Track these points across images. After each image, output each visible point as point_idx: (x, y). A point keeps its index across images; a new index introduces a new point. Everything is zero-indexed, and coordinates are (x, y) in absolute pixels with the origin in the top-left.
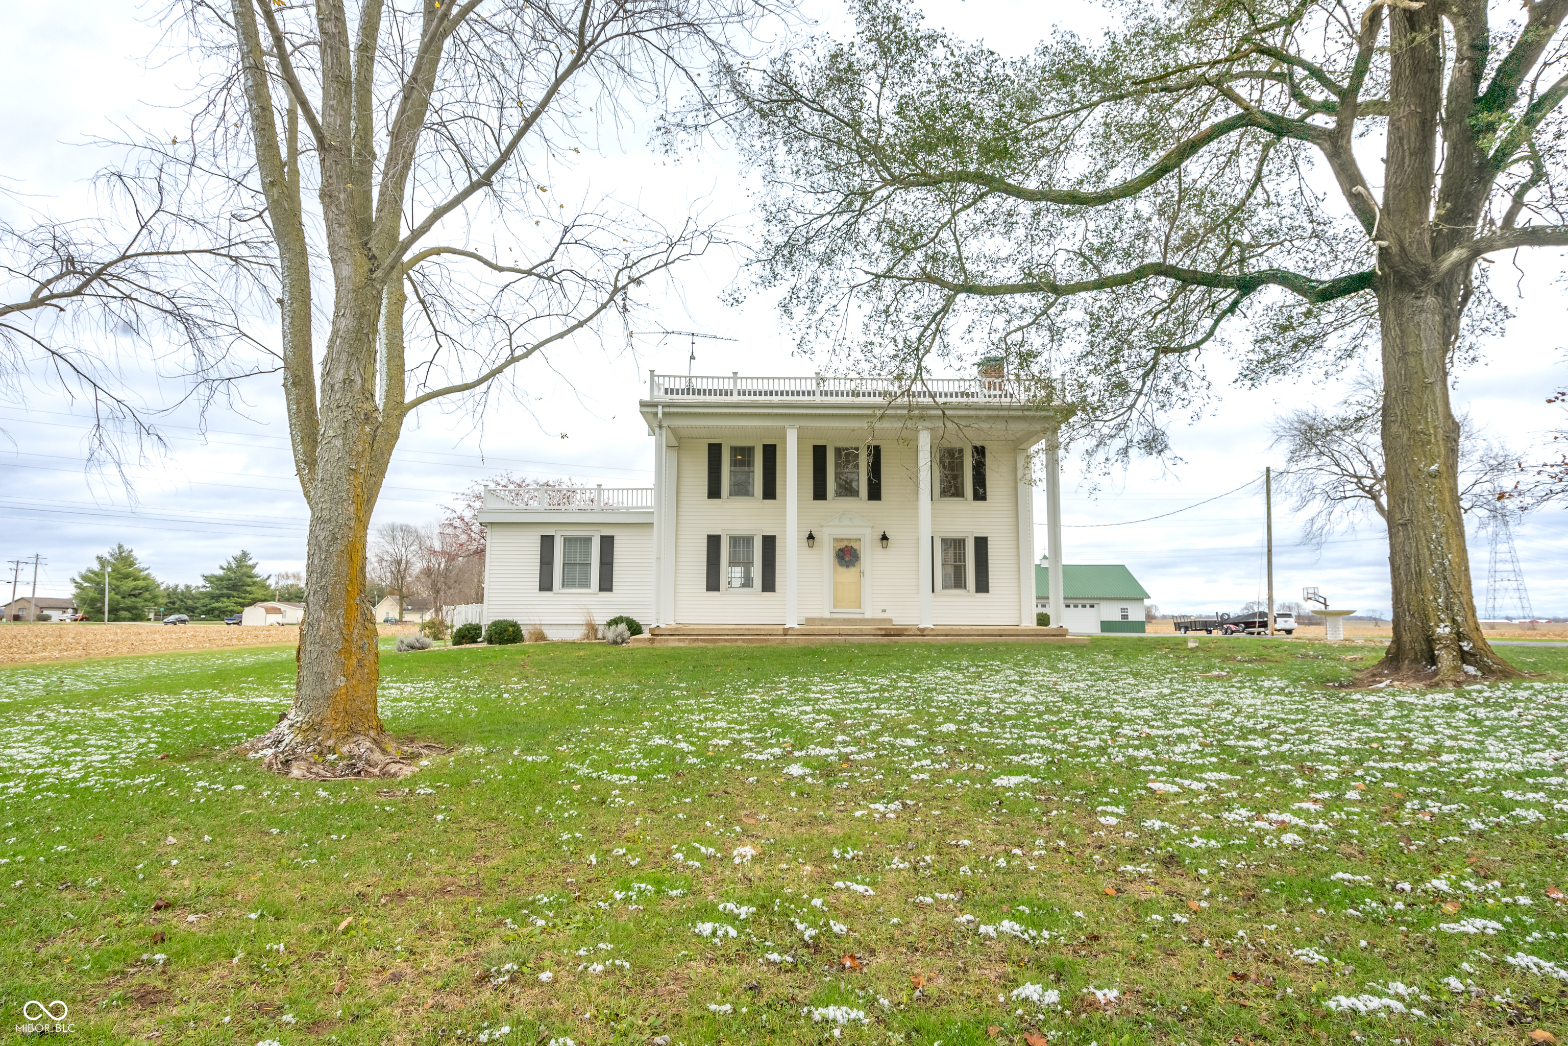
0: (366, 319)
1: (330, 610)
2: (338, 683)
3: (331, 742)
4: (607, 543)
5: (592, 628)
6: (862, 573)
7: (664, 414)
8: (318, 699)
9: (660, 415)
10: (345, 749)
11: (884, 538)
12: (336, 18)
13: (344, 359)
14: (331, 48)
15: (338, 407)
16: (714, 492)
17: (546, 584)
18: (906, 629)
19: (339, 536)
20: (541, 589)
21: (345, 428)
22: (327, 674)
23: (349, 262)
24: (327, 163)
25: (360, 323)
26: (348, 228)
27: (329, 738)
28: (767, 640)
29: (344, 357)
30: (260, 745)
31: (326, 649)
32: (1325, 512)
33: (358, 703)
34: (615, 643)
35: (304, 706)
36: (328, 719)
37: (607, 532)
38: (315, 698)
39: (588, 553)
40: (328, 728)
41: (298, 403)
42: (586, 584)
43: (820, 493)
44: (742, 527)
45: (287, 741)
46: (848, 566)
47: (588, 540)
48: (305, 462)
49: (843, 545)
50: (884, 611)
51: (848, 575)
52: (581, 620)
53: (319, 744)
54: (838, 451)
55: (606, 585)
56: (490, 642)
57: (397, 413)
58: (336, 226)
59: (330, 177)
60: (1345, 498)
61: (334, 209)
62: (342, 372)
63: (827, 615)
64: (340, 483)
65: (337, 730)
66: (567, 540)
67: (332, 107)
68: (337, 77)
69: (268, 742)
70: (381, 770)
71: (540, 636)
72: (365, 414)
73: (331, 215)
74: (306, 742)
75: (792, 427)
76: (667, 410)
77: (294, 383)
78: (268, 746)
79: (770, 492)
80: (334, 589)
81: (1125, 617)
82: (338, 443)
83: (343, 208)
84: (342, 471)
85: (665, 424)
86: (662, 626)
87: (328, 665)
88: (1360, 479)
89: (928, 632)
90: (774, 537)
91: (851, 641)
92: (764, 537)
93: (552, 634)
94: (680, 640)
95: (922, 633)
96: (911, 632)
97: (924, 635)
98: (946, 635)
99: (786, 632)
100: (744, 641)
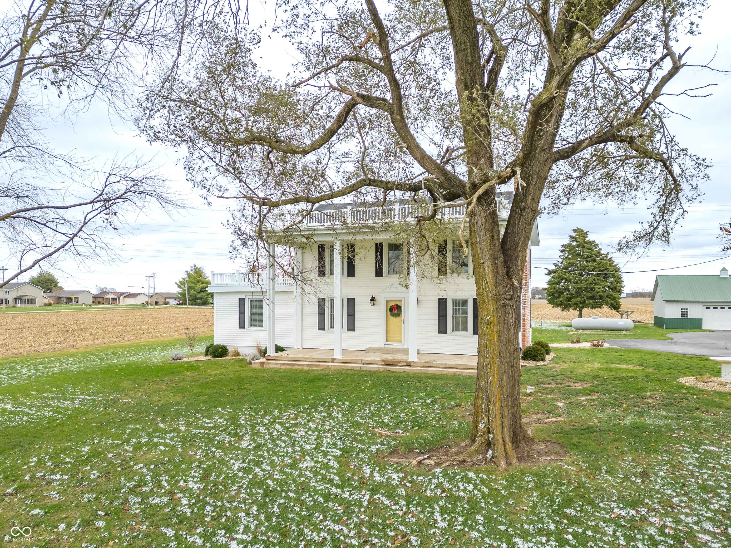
6: (402, 321)
17: (242, 325)
18: (399, 362)
20: (240, 327)
28: (319, 366)
39: (262, 308)
42: (261, 324)
43: (379, 273)
46: (396, 317)
47: (262, 301)
49: (393, 304)
51: (396, 321)
54: (391, 246)
56: (211, 356)
63: (382, 346)
66: (252, 301)
75: (337, 240)
79: (352, 273)
89: (412, 364)
90: (354, 299)
91: (364, 369)
92: (348, 299)
93: (242, 351)
94: (276, 364)
95: (409, 364)
96: (402, 364)
97: (410, 366)
98: (424, 367)
99: (333, 361)
100: (307, 365)
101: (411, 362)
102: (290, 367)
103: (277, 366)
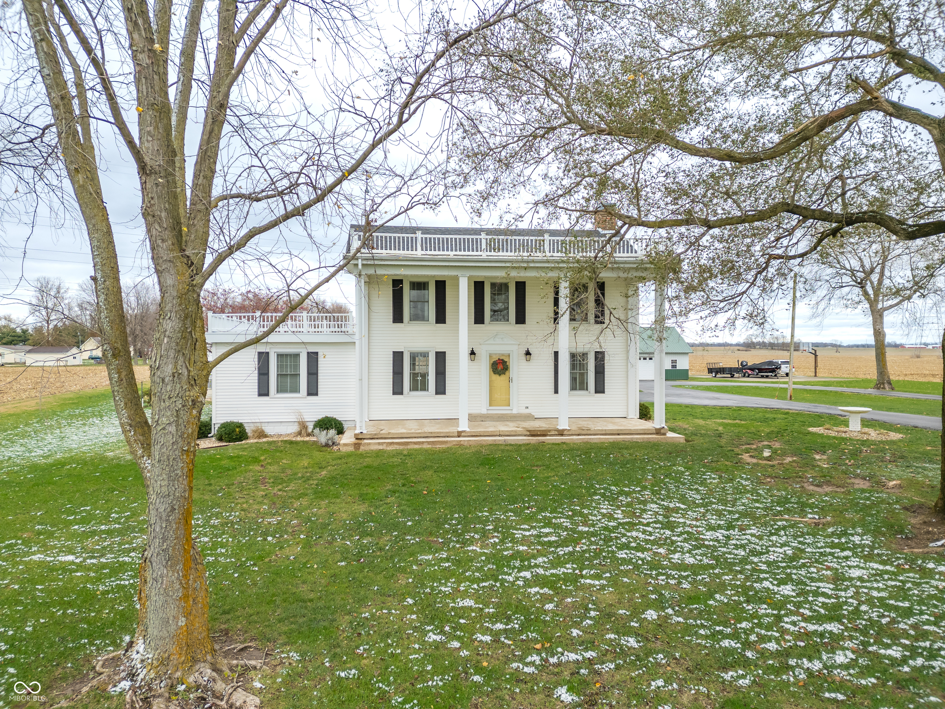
0: (189, 319)
1: (171, 567)
2: (180, 624)
3: (178, 674)
4: (313, 358)
5: (303, 425)
6: (510, 380)
7: (363, 265)
8: (165, 639)
9: (360, 266)
10: (191, 679)
11: (528, 353)
12: (149, 50)
13: (172, 356)
14: (146, 78)
15: (170, 398)
16: (398, 318)
17: (263, 391)
18: (550, 431)
19: (176, 507)
20: (260, 395)
21: (177, 416)
22: (171, 618)
23: (173, 272)
24: (148, 186)
25: (184, 324)
26: (170, 242)
27: (177, 670)
28: (446, 442)
29: (172, 354)
30: (117, 678)
31: (169, 599)
32: (827, 297)
33: (195, 634)
34: (327, 445)
35: (152, 644)
36: (174, 654)
37: (312, 349)
38: (162, 638)
39: (297, 366)
40: (175, 662)
41: (119, 373)
42: (295, 389)
43: (479, 319)
44: (419, 346)
45: (141, 676)
46: (500, 375)
47: (297, 356)
48: (131, 425)
49: (495, 358)
50: (527, 408)
51: (499, 380)
52: (293, 418)
53: (170, 678)
54: (493, 285)
55: (313, 391)
56: (220, 439)
57: (205, 373)
58: (159, 242)
59: (152, 198)
60: (842, 287)
61: (157, 227)
62: (170, 366)
63: (484, 411)
64: (175, 463)
65: (183, 663)
66: (280, 356)
67: (149, 133)
68: (153, 104)
69: (123, 674)
70: (227, 702)
71: (261, 434)
72: (193, 401)
73: (154, 232)
74: (158, 676)
75: (463, 276)
76: (365, 262)
77: (114, 355)
78: (124, 679)
79: (441, 318)
80: (174, 549)
81: (674, 366)
82: (173, 429)
83: (165, 226)
84: (177, 452)
85: (363, 273)
86: (365, 432)
87: (172, 611)
88: (852, 271)
89: (565, 433)
90: (444, 353)
91: (509, 442)
92: (437, 353)
93: (269, 430)
94: (379, 444)
95: (561, 433)
96: (553, 433)
97: (562, 435)
98: (579, 435)
99: (459, 434)
100: (429, 443)
101: (563, 430)
102: (401, 447)
103: (381, 447)
